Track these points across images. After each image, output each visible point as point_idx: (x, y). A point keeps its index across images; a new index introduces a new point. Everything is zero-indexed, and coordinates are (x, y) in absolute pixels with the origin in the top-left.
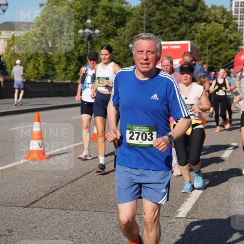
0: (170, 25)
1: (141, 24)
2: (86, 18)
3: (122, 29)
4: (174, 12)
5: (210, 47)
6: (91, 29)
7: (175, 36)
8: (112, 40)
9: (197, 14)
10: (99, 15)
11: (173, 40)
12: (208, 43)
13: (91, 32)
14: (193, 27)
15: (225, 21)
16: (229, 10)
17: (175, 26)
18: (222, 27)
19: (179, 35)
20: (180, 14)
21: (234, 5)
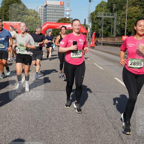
21: (38, 9)
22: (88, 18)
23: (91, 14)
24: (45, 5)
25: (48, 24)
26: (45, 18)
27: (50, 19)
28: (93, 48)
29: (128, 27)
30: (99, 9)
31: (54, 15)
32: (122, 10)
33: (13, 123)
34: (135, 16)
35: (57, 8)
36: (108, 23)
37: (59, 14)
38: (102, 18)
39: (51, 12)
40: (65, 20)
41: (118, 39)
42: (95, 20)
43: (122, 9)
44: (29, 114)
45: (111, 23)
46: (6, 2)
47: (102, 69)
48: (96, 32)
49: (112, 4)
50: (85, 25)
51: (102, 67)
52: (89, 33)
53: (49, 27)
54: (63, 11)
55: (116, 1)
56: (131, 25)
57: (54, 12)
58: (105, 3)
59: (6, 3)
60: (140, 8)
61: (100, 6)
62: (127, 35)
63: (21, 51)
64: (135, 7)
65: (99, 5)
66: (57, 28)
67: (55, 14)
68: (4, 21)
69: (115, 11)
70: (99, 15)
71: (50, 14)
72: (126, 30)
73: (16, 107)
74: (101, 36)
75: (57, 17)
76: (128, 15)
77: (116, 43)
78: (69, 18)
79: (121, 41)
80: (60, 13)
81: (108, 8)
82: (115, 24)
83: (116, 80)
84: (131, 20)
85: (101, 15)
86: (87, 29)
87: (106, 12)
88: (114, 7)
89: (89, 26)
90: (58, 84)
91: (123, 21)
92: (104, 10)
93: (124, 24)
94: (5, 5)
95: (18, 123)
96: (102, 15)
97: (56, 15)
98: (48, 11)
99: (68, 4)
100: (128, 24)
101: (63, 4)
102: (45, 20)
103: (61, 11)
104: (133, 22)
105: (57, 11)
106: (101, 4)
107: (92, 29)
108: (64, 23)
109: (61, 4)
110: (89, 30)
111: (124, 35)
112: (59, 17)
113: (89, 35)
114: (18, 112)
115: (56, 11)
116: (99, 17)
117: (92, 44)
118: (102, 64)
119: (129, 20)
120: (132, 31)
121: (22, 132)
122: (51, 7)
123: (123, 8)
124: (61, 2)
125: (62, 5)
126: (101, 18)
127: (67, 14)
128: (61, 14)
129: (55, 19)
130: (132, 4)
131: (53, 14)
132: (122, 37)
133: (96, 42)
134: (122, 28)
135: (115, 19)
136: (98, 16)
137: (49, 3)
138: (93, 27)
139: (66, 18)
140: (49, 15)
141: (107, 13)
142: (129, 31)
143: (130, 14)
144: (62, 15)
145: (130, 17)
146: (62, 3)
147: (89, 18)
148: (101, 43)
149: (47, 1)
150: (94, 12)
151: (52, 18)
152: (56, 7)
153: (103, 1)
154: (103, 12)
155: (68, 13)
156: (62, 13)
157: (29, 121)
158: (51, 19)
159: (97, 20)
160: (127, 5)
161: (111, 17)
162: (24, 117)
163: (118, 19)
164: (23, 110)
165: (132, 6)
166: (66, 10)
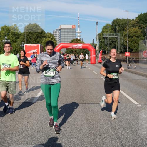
0: (34, 38)
1: (25, 38)
2: (5, 36)
3: (18, 39)
4: (35, 34)
6: (7, 40)
7: (35, 42)
8: (15, 43)
9: (42, 35)
10: (10, 35)
11: (35, 43)
13: (7, 41)
14: (42, 39)
15: (51, 37)
16: (52, 34)
17: (36, 39)
18: (51, 39)
19: (37, 42)
20: (37, 35)
21: (54, 32)
23: (98, 35)
24: (60, 28)
25: (61, 45)
27: (64, 40)
28: (100, 64)
29: (130, 45)
31: (68, 37)
32: (124, 31)
33: (28, 135)
34: (135, 35)
35: (70, 31)
36: (113, 42)
37: (71, 36)
39: (64, 34)
40: (76, 40)
41: (122, 55)
42: (101, 39)
43: (124, 30)
44: (43, 126)
45: (115, 42)
48: (103, 49)
49: (115, 26)
50: (93, 44)
52: (97, 50)
53: (63, 47)
54: (75, 33)
55: (118, 23)
56: (133, 43)
57: (68, 34)
58: (110, 25)
59: (28, 28)
60: (139, 29)
62: (129, 51)
64: (134, 28)
65: (104, 27)
67: (68, 35)
69: (118, 31)
70: (105, 35)
71: (64, 35)
72: (128, 48)
74: (108, 52)
75: (70, 38)
76: (129, 34)
77: (120, 59)
78: (80, 39)
79: (124, 57)
80: (72, 34)
81: (112, 29)
82: (119, 43)
84: (133, 39)
85: (107, 35)
86: (95, 47)
87: (111, 32)
88: (118, 28)
89: (97, 45)
90: (69, 97)
91: (126, 40)
92: (108, 31)
93: (126, 42)
95: (32, 135)
97: (69, 37)
98: (62, 33)
100: (130, 42)
102: (60, 41)
103: (73, 33)
104: (134, 40)
105: (70, 33)
106: (106, 26)
107: (99, 47)
108: (76, 43)
109: (73, 27)
110: (97, 48)
111: (127, 52)
112: (72, 38)
113: (97, 52)
115: (69, 33)
117: (100, 60)
119: (131, 38)
120: (133, 48)
122: (64, 30)
123: (125, 29)
124: (73, 26)
125: (74, 28)
126: (106, 38)
127: (78, 36)
128: (73, 36)
129: (68, 40)
130: (132, 25)
131: (67, 35)
132: (125, 53)
133: (103, 58)
134: (125, 46)
135: (119, 38)
136: (104, 37)
137: (63, 27)
138: (100, 45)
139: (77, 38)
140: (63, 37)
141: (111, 33)
142: (131, 48)
143: (131, 34)
144: (74, 37)
145: (131, 37)
146: (74, 26)
147: (97, 38)
149: (61, 25)
151: (66, 39)
153: (107, 24)
155: (79, 34)
156: (74, 34)
157: (42, 133)
159: (104, 39)
160: (128, 26)
161: (115, 37)
162: (38, 129)
163: (121, 38)
164: (38, 123)
165: (132, 27)
166: (78, 32)
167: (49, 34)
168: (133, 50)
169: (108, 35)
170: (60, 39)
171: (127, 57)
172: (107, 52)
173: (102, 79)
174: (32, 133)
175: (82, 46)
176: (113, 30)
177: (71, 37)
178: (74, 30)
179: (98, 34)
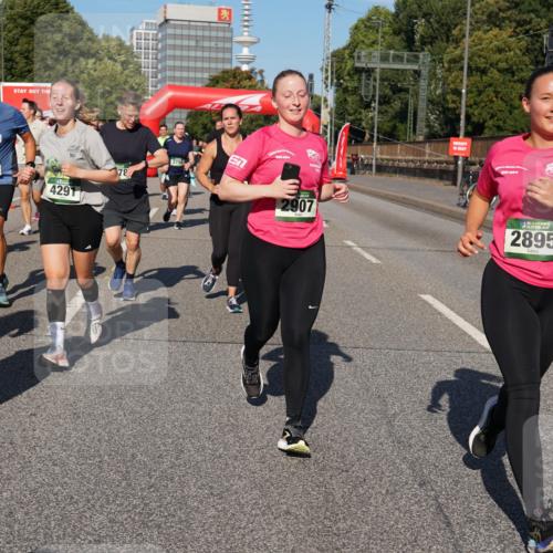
5: (103, 95)
9: (82, 46)
12: (100, 89)
15: (123, 58)
16: (128, 44)
18: (119, 68)
21: (135, 37)
22: (322, 69)
23: (334, 55)
24: (162, 20)
25: (170, 94)
26: (161, 71)
27: (178, 74)
29: (471, 106)
30: (362, 38)
31: (196, 59)
32: (448, 41)
33: (39, 466)
34: (497, 64)
35: (207, 33)
36: (397, 90)
37: (213, 55)
38: (373, 70)
39: (182, 47)
40: (235, 77)
41: (435, 149)
42: (347, 78)
43: (448, 37)
44: (100, 430)
45: (407, 91)
46: (11, 8)
47: (374, 260)
48: (352, 122)
49: (411, 17)
51: (374, 255)
52: (326, 126)
53: (174, 105)
54: (228, 45)
55: (425, 8)
56: (484, 97)
57: (196, 48)
58: (387, 13)
59: (13, 12)
60: (515, 34)
61: (367, 25)
62: (467, 135)
63: (57, 190)
64: (496, 31)
65: (362, 21)
66: (205, 106)
67: (199, 54)
68: (6, 81)
69: (424, 43)
70: (363, 59)
71: (178, 53)
72: (463, 117)
73: (50, 405)
74: (372, 136)
75: (206, 65)
76: (470, 59)
77: (426, 166)
78: (252, 70)
79: (443, 158)
80: (217, 49)
81: (396, 33)
82: (423, 95)
83: (426, 302)
84: (484, 78)
85: (372, 59)
86: (318, 110)
87: (390, 47)
88: (421, 27)
89: (326, 100)
90: (210, 318)
91: (454, 82)
92: (380, 40)
93: (457, 93)
94: (11, 19)
95: (56, 465)
96: (374, 60)
97: (203, 59)
98: (170, 42)
99: (246, 18)
100: (472, 92)
101: (230, 16)
102: (159, 76)
103: (220, 45)
104: (490, 85)
105: (206, 44)
106: (369, 19)
107: (336, 113)
108: (232, 87)
109: (220, 17)
110: (325, 116)
111: (458, 136)
112: (213, 65)
113: (325, 133)
114: (57, 425)
115: (200, 44)
116: (364, 65)
117: (338, 169)
118: (374, 244)
119: (476, 78)
120: (485, 121)
121: (72, 498)
122: (182, 27)
123: (455, 32)
124: (220, 10)
125: (225, 20)
126: (369, 72)
127: (241, 57)
128: (220, 55)
129: (199, 75)
130: (485, 18)
131: (192, 54)
132: (449, 141)
133: (350, 160)
134: (448, 109)
135: (425, 72)
136: (357, 65)
137: (176, 12)
138: (341, 103)
139: (238, 68)
140: (174, 58)
141: (392, 52)
142: (475, 119)
143: (480, 56)
144: (224, 60)
145: (478, 69)
146: (225, 13)
147: (327, 70)
148: (371, 165)
149: (169, 6)
150: (344, 49)
151: (188, 69)
152: (203, 28)
153: (377, 8)
154: (379, 47)
155: (246, 51)
156: (224, 50)
158: (185, 74)
159: (356, 78)
160: (467, 22)
161: (409, 67)
162: (80, 442)
163: (435, 74)
164: (76, 415)
165: (486, 27)
166: (242, 39)
167: (114, 43)
168: (486, 131)
169: (377, 60)
170: (159, 66)
171: (456, 158)
172: (367, 136)
173: (349, 247)
174: (55, 457)
175: (262, 103)
176: (397, 39)
177: (210, 60)
178: (224, 30)
179: (331, 50)
